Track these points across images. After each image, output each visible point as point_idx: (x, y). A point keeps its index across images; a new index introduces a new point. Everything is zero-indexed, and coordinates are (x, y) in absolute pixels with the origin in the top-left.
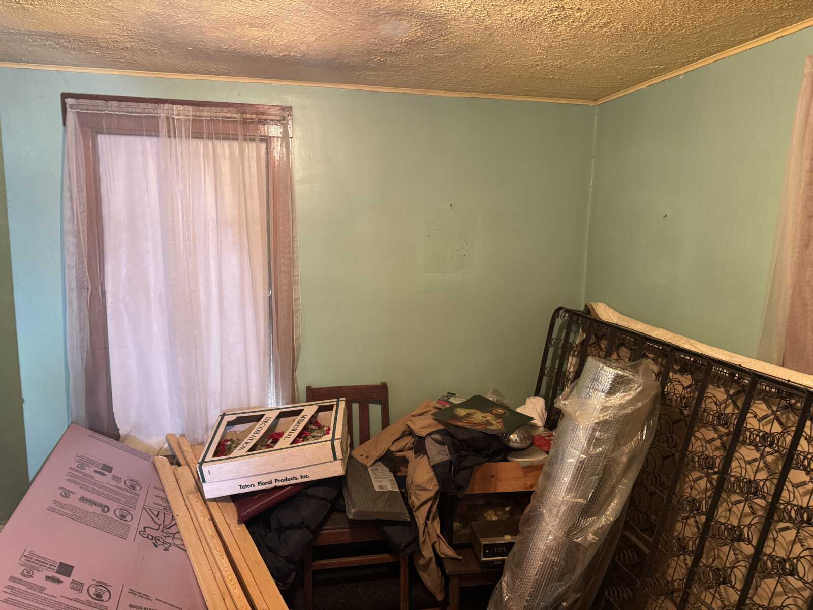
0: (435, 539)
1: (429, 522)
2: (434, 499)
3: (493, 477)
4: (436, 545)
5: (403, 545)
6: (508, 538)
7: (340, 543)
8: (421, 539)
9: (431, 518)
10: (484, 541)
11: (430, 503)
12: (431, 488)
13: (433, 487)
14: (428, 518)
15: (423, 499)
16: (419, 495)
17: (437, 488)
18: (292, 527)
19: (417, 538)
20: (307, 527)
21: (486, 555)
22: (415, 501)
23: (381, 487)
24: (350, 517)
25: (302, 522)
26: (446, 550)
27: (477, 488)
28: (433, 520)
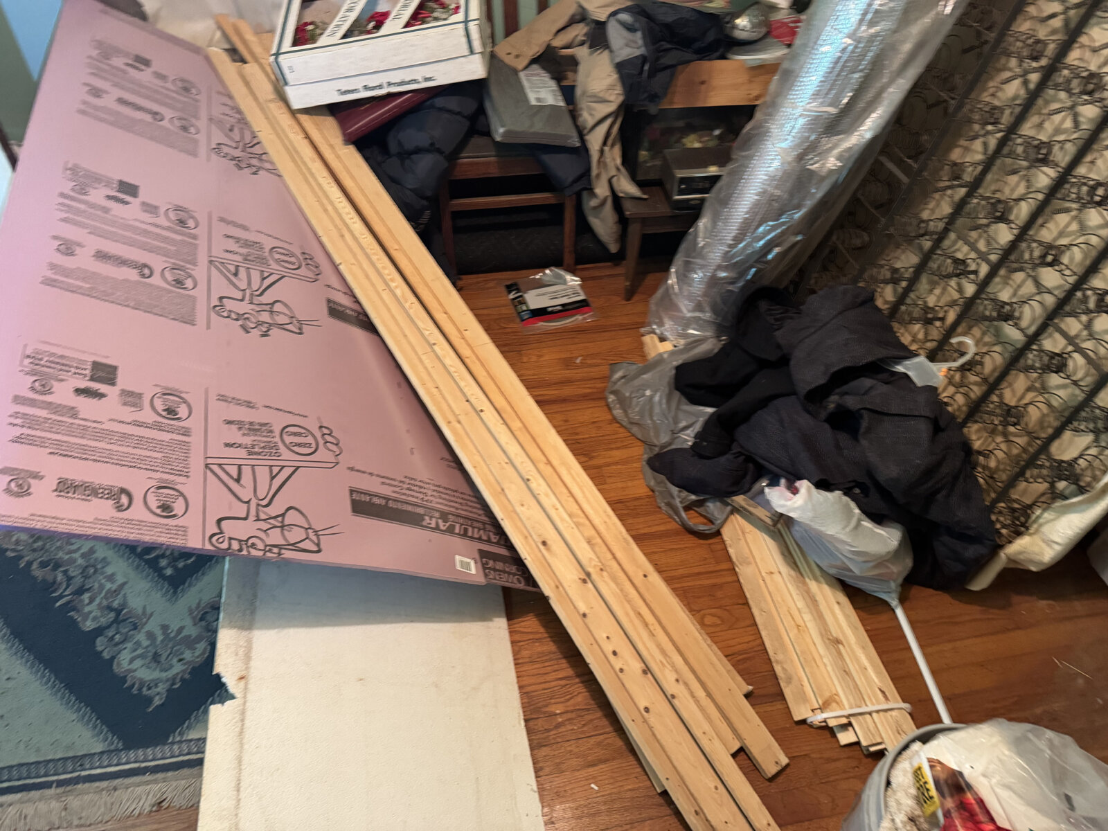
0: (613, 172)
1: (606, 149)
2: (615, 114)
3: (703, 83)
4: (614, 180)
5: (570, 179)
6: (713, 170)
7: (485, 176)
8: (594, 172)
9: (610, 142)
10: (681, 174)
11: (609, 122)
12: (612, 98)
13: (615, 98)
14: (605, 143)
15: (599, 116)
16: (594, 109)
17: (621, 99)
18: (418, 151)
19: (588, 170)
20: (439, 151)
21: (681, 192)
22: (587, 118)
23: (538, 100)
24: (498, 139)
25: (432, 144)
26: (627, 187)
27: (678, 101)
28: (613, 146)
